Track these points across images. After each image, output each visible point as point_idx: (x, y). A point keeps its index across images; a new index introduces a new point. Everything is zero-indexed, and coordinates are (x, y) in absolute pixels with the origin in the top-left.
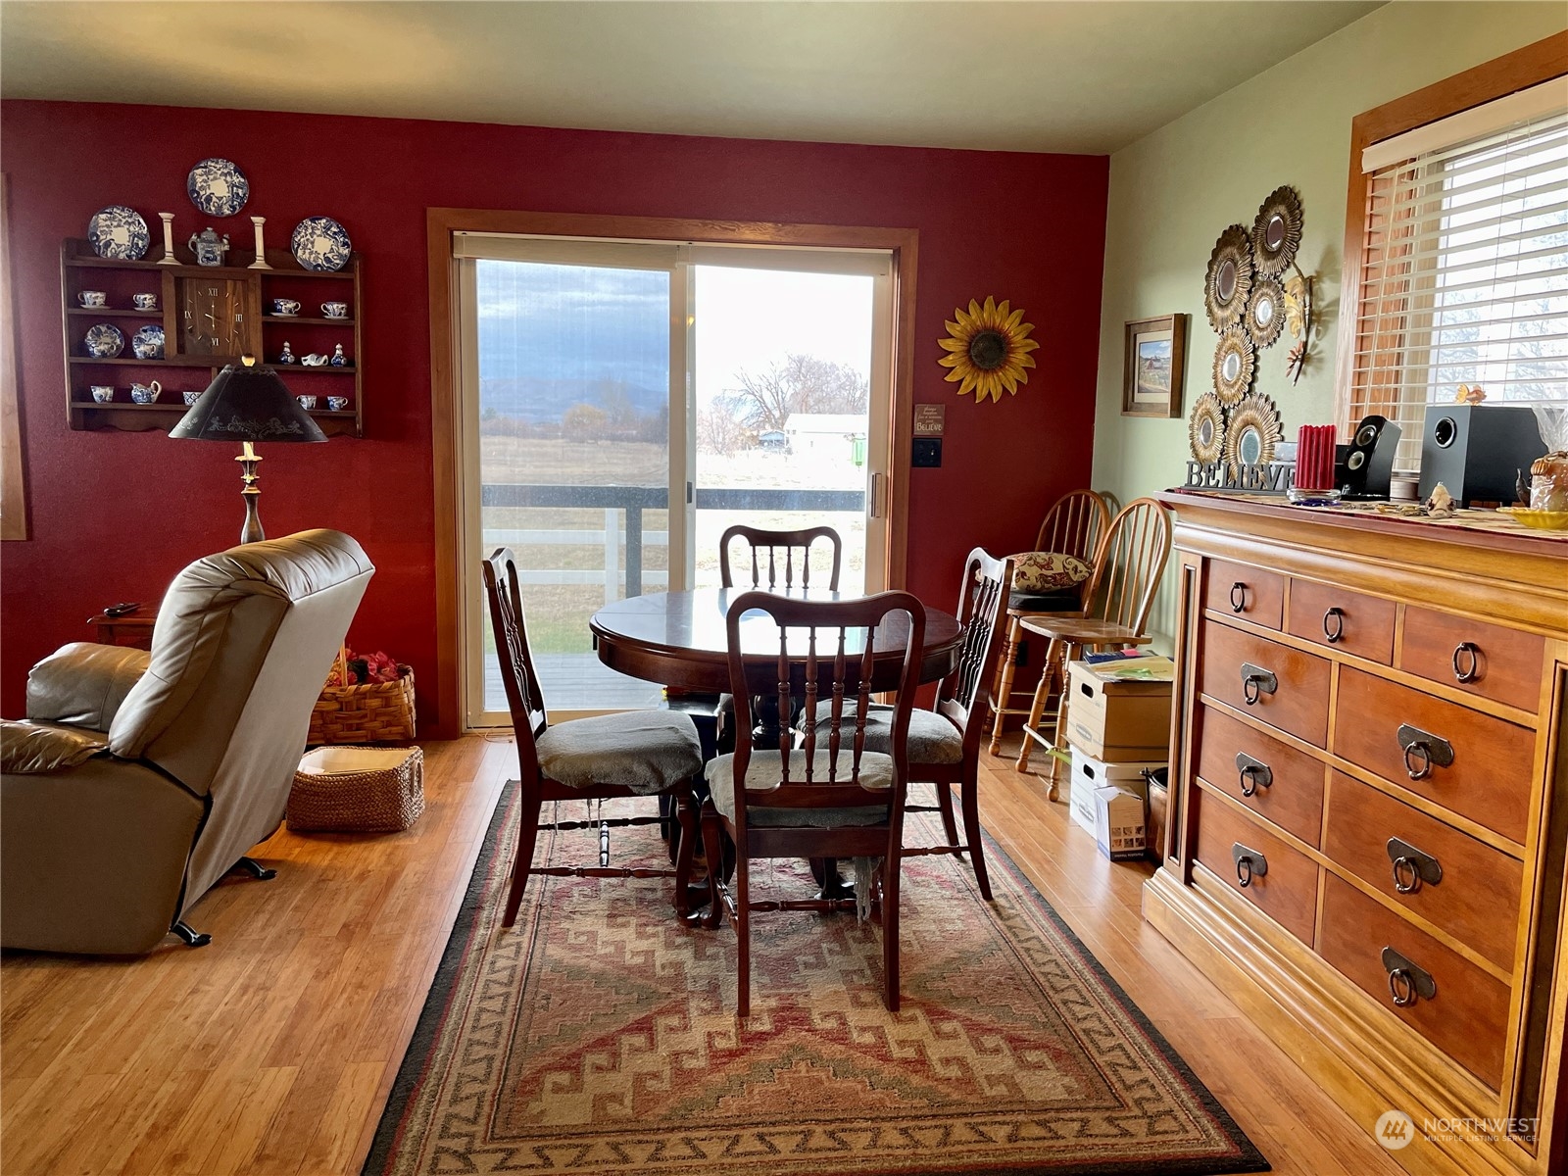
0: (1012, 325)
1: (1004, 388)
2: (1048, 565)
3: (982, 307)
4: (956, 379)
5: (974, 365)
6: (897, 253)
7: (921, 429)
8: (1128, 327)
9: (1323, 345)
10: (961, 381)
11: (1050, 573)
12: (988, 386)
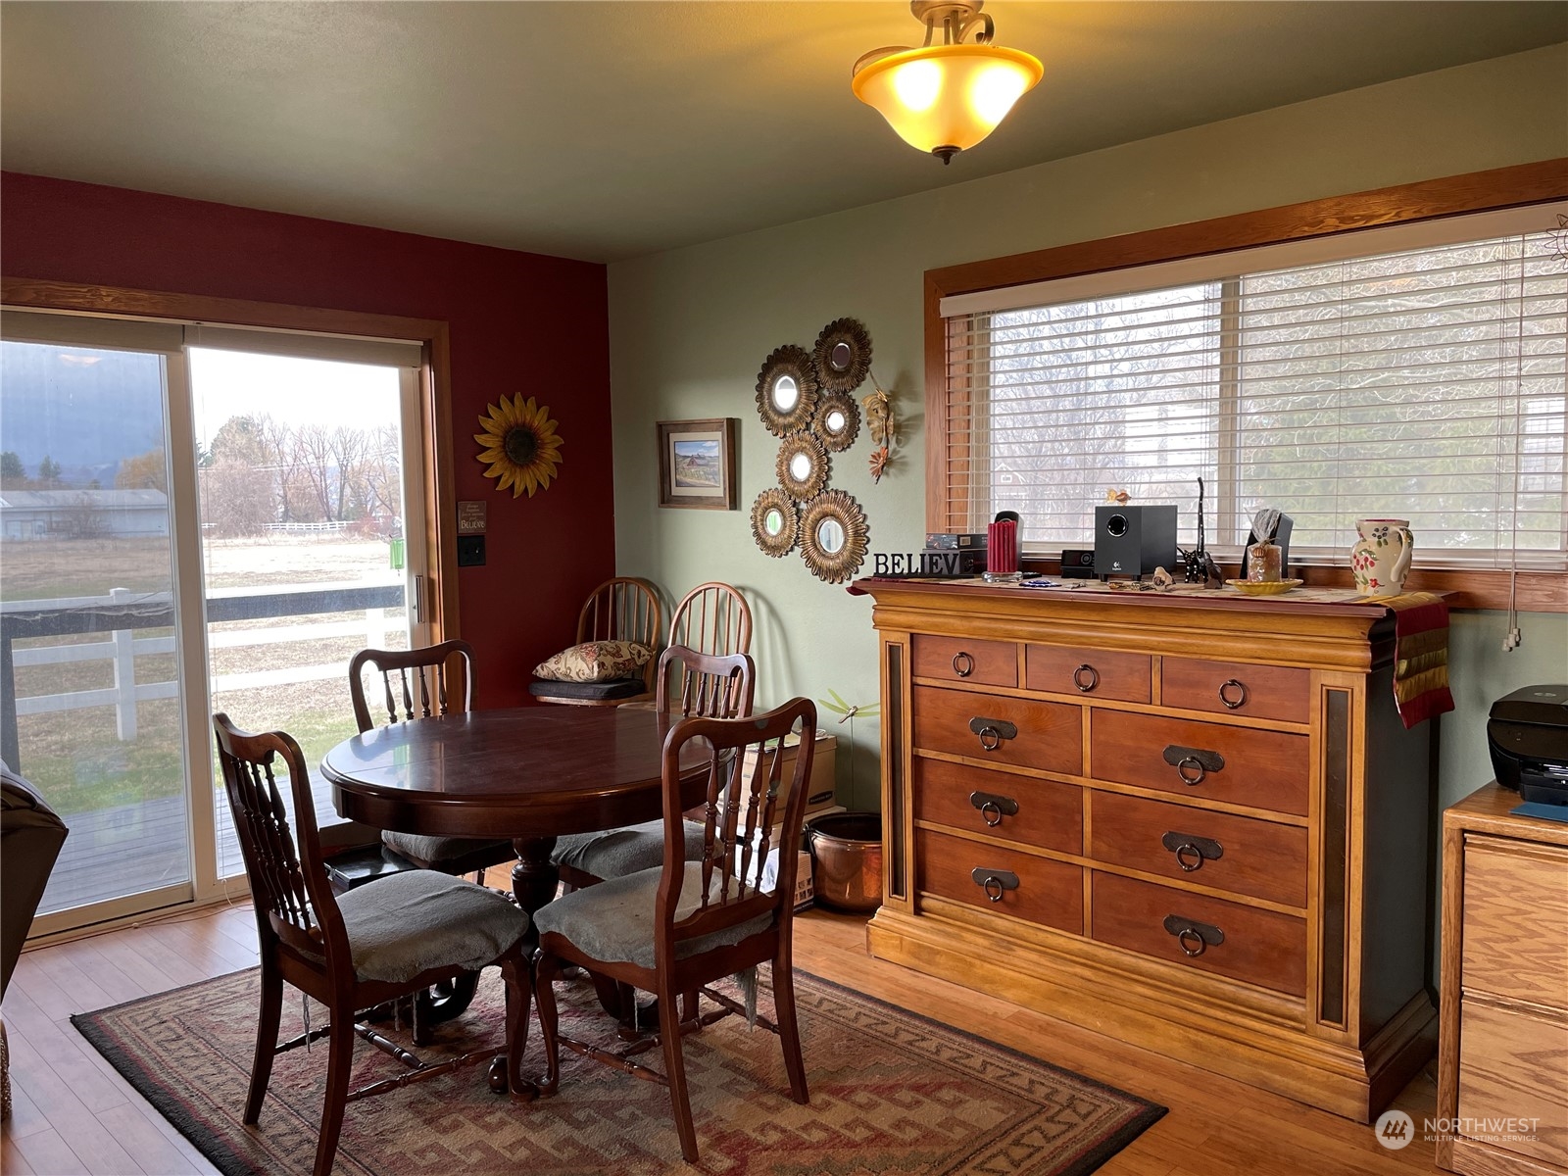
0: (540, 420)
1: (539, 483)
2: (617, 653)
3: (512, 402)
4: (495, 475)
5: (510, 460)
6: (428, 345)
7: (465, 526)
8: (660, 426)
9: (904, 451)
10: (500, 477)
11: (620, 660)
12: (525, 481)
